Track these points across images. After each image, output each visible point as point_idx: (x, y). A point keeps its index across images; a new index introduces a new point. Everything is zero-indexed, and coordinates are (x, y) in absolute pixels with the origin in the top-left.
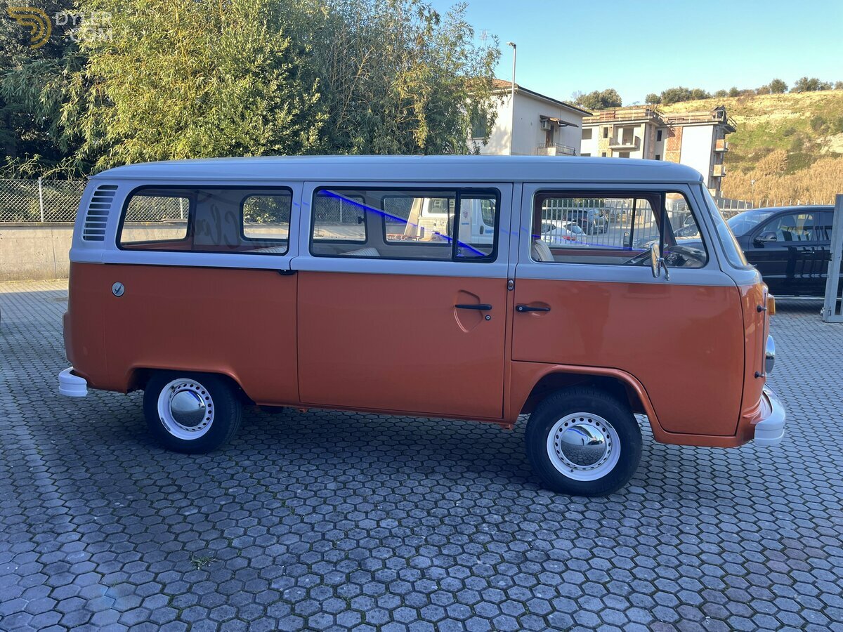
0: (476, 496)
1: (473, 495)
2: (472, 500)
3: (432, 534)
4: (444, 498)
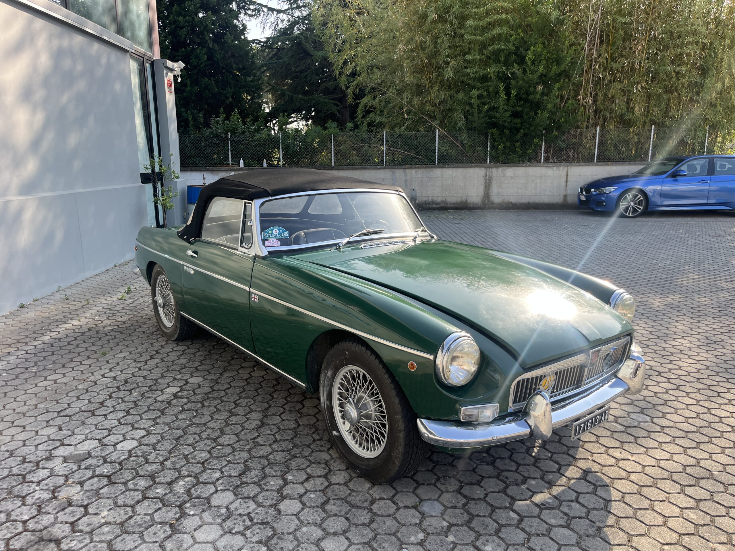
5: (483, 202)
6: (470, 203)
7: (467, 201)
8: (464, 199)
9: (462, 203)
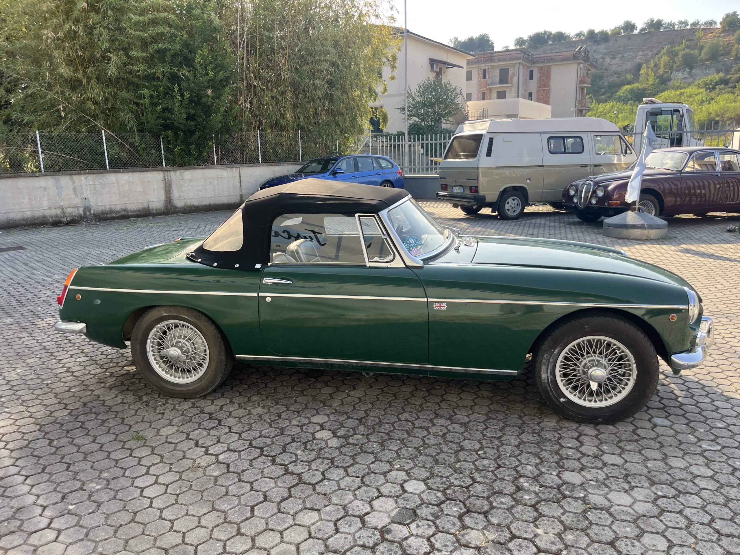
0: (497, 443)
1: (492, 443)
2: (494, 448)
3: (469, 497)
4: (462, 449)
5: (166, 207)
6: (153, 210)
7: (149, 207)
8: (146, 205)
9: (144, 209)
